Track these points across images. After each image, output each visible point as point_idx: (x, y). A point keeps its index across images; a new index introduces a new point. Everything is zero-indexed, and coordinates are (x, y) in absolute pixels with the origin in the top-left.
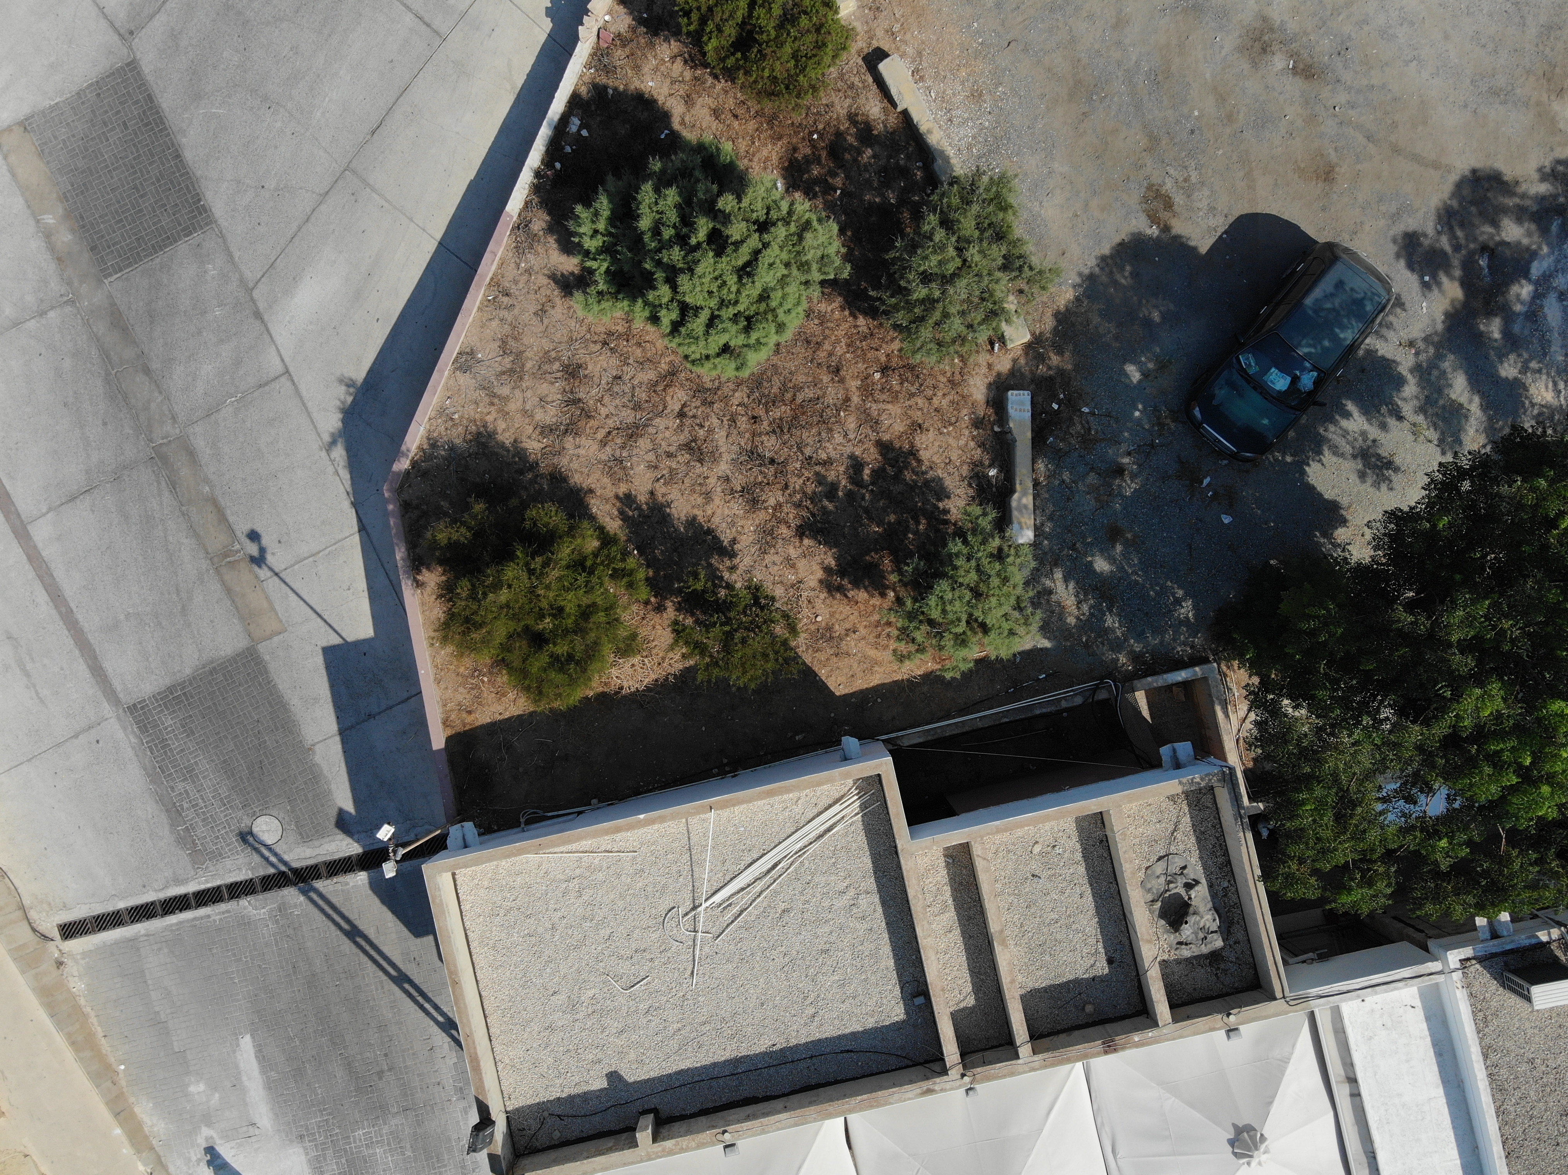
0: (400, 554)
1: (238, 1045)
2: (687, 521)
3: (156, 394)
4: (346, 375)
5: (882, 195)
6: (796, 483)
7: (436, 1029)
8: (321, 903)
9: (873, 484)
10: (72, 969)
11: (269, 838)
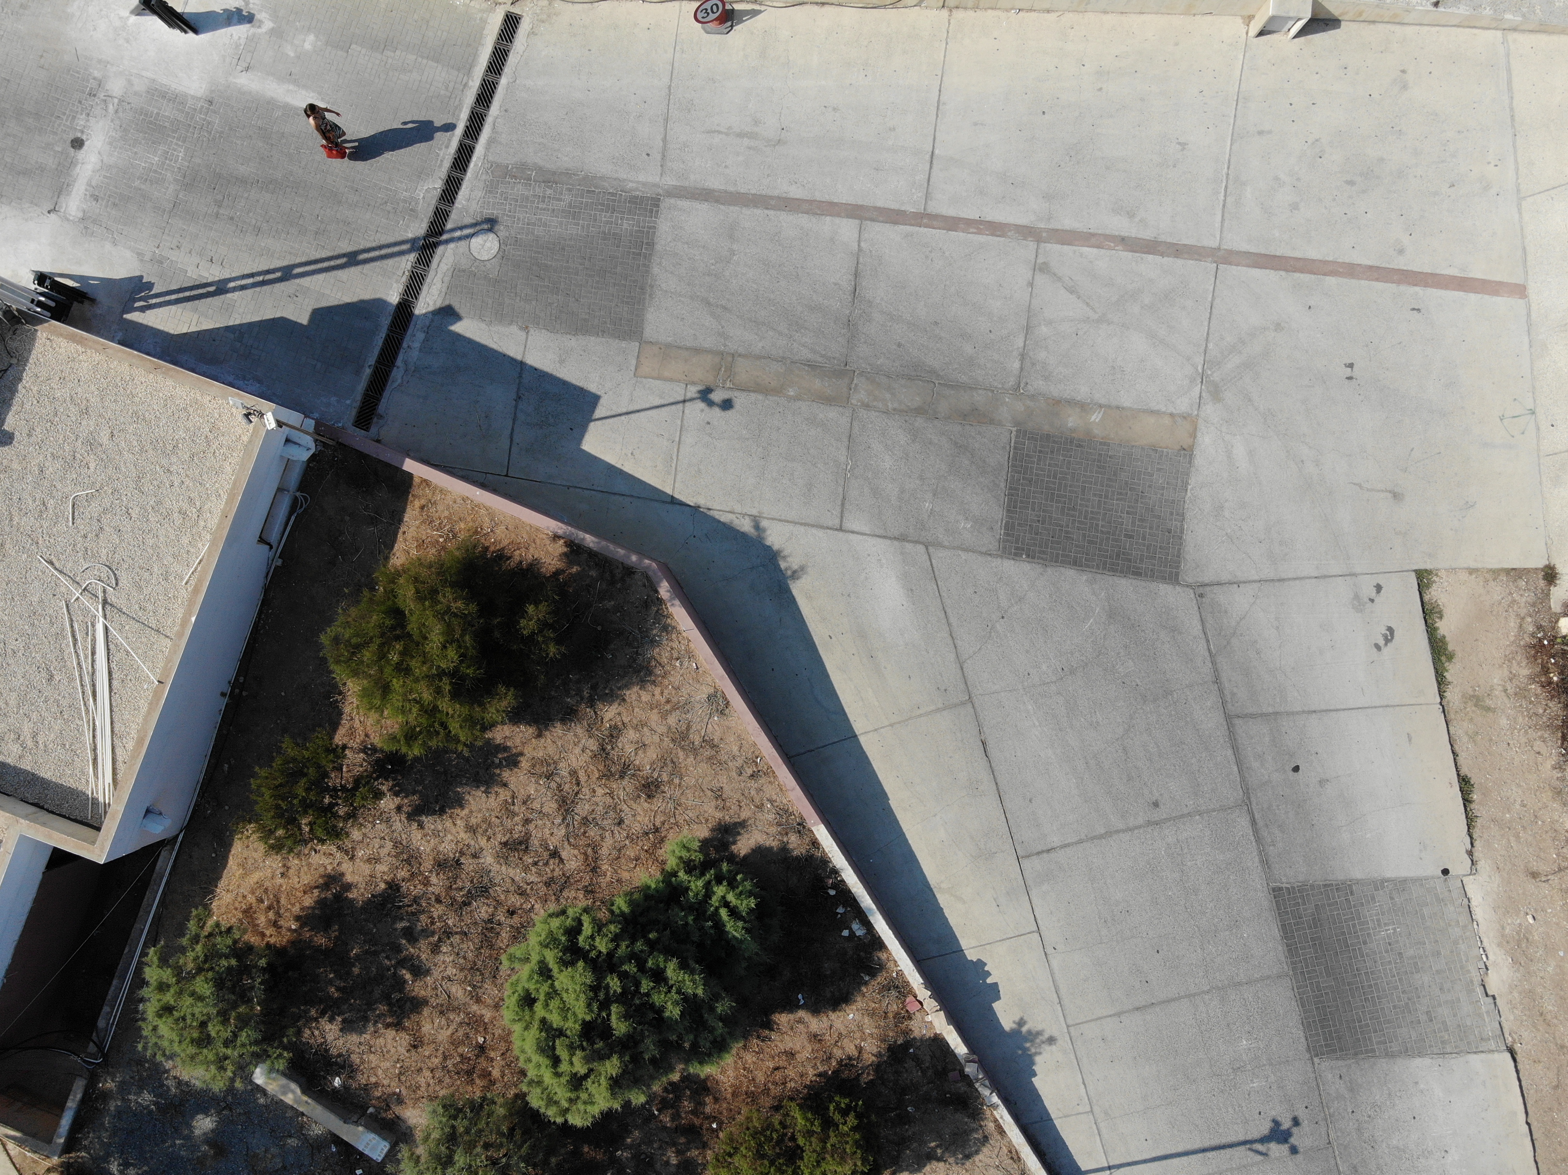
0: (589, 540)
2: (463, 799)
3: (896, 405)
4: (804, 576)
5: (630, 1146)
6: (436, 910)
7: (225, 275)
8: (396, 249)
9: (395, 974)
10: (478, 4)
11: (476, 242)
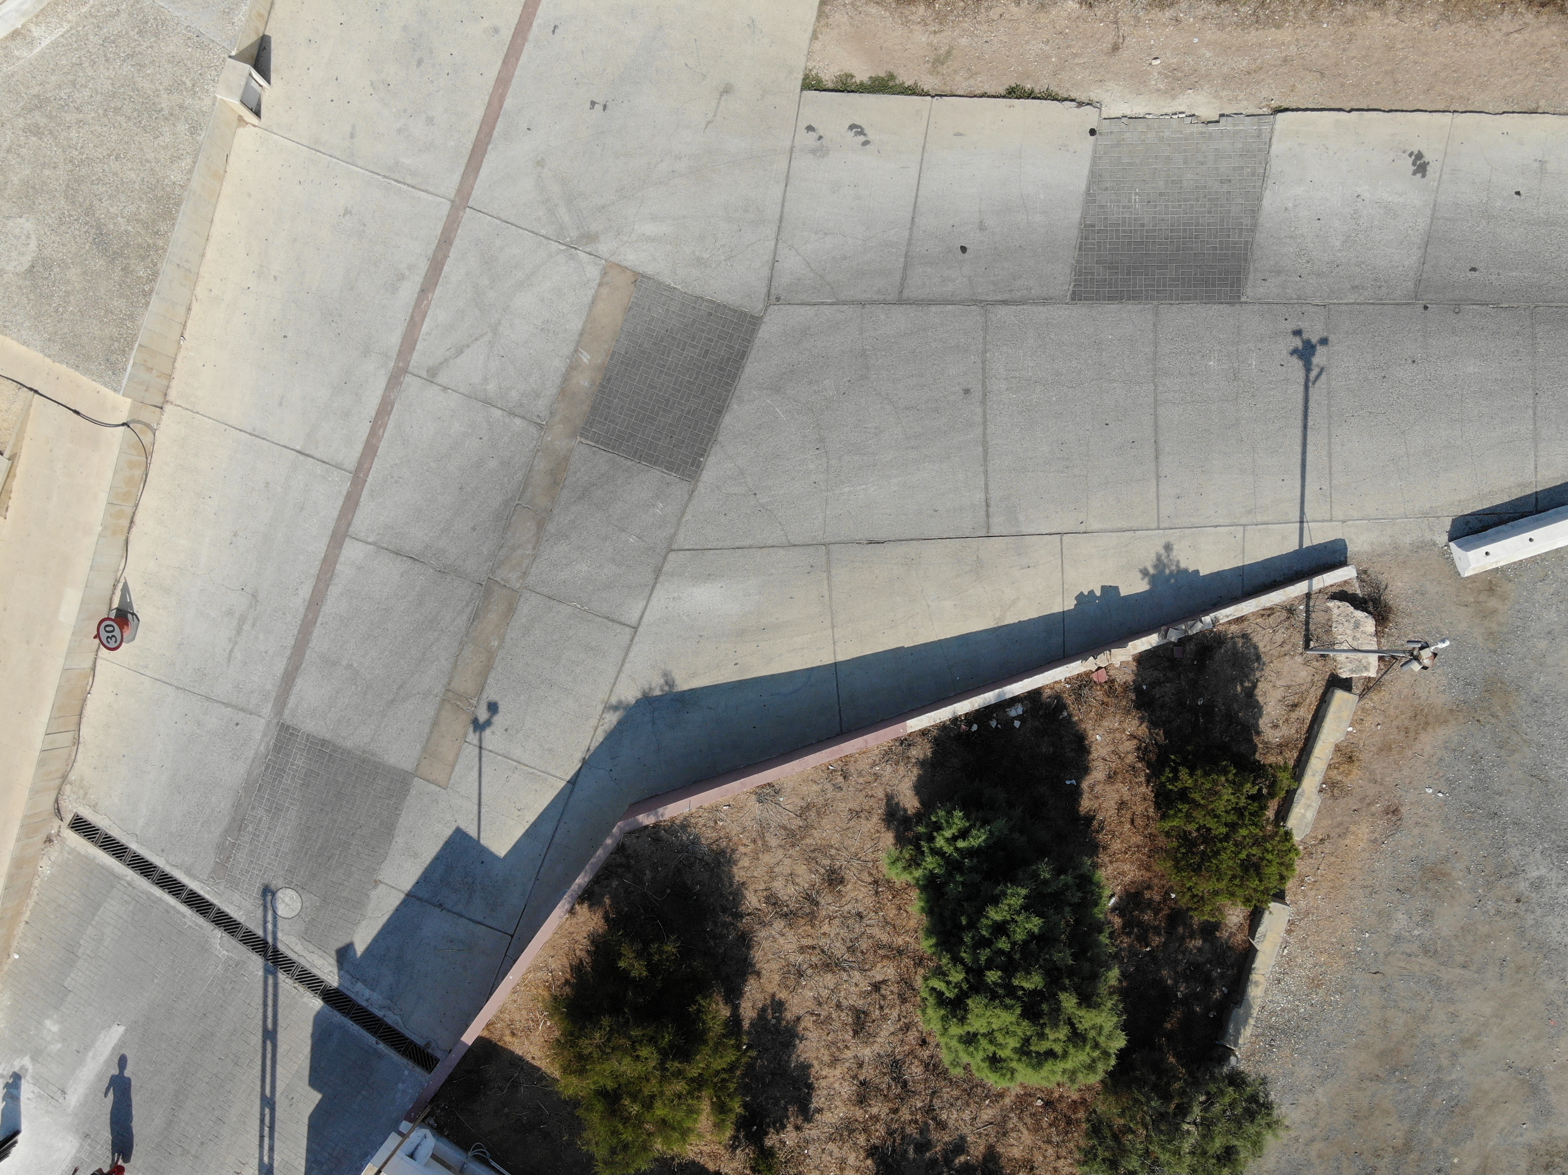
0: (582, 880)
1: (110, 1027)
2: (802, 1063)
3: (530, 546)
4: (673, 675)
5: (1176, 982)
6: (905, 1115)
7: (256, 1162)
8: (270, 990)
10: (54, 852)
11: (282, 910)
